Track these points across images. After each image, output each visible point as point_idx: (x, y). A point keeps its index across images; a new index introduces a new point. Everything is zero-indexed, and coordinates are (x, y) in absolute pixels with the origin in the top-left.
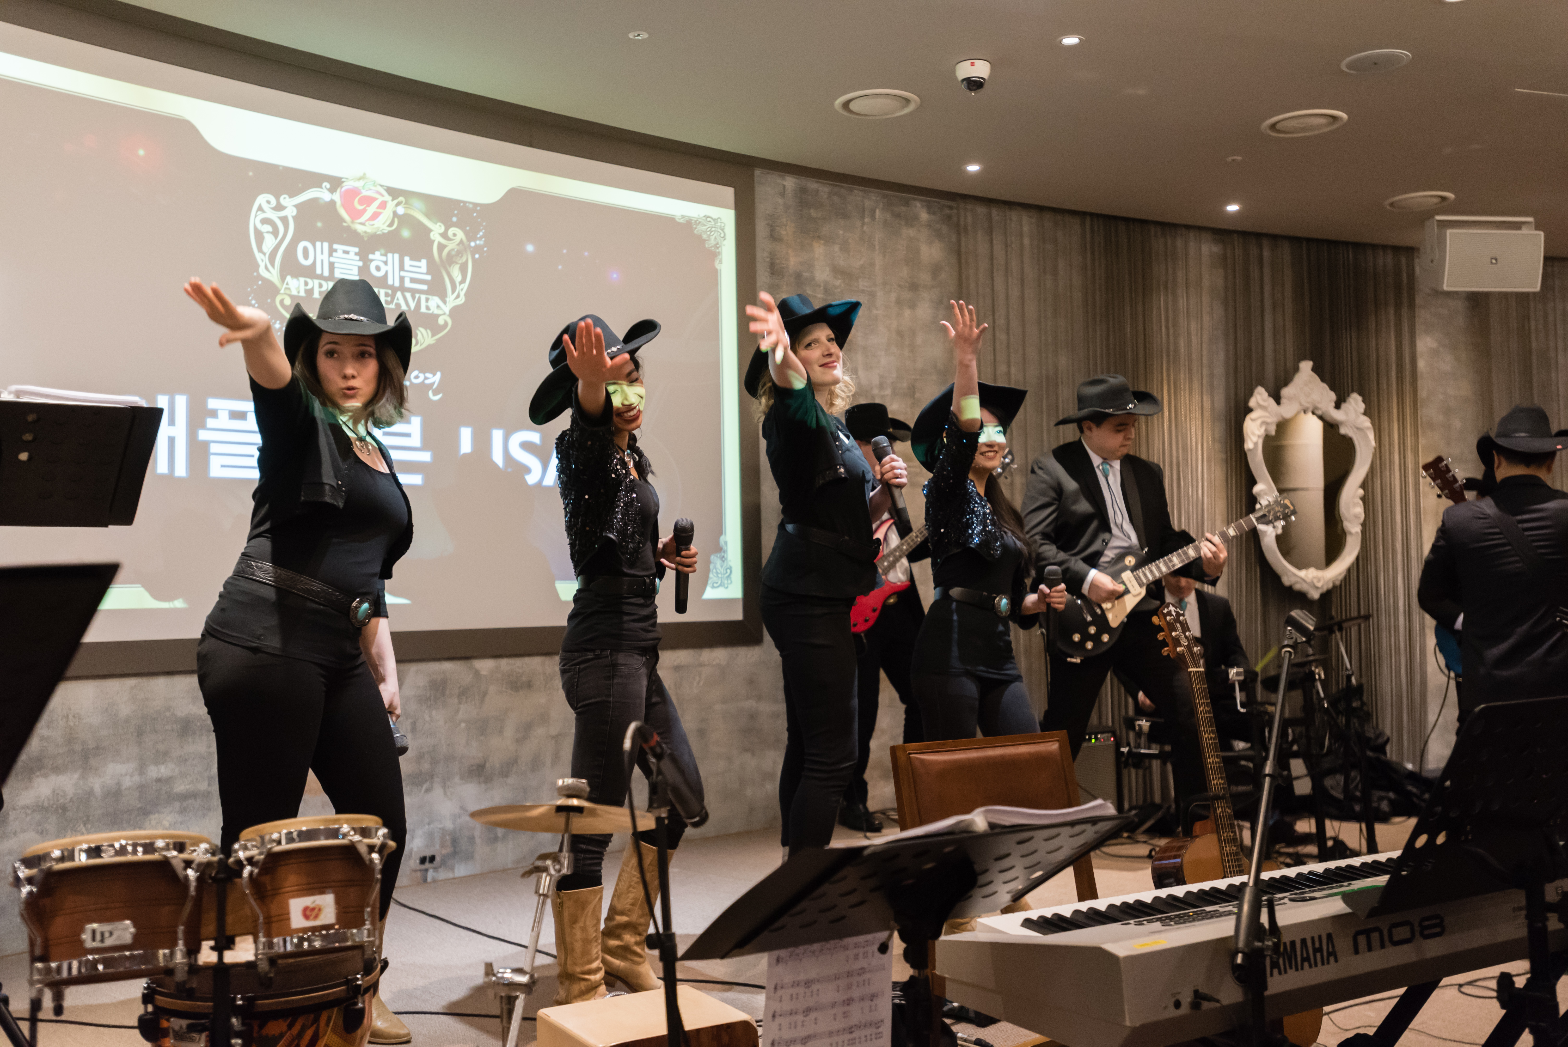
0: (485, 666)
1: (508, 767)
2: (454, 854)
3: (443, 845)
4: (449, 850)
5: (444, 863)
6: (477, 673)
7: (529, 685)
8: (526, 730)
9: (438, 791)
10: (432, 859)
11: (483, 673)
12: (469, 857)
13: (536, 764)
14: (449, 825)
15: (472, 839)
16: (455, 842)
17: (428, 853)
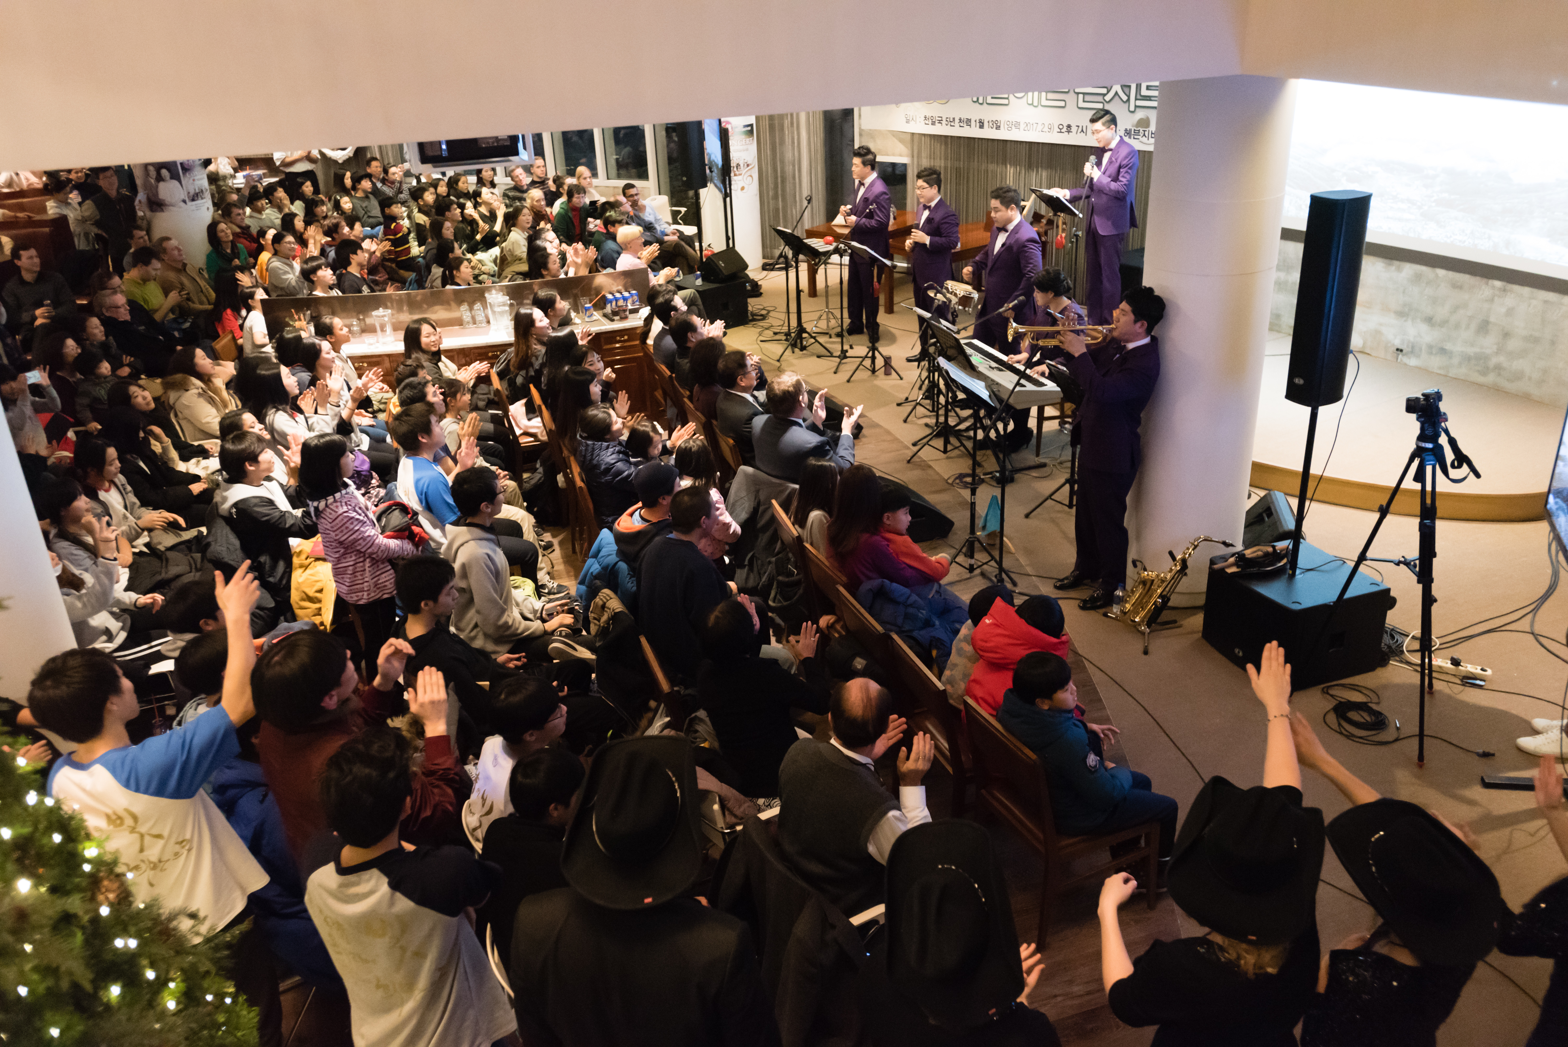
0: (1441, 272)
1: (1444, 323)
2: (1412, 352)
3: (1408, 346)
4: (1410, 350)
5: (1406, 354)
6: (1437, 275)
7: (1460, 287)
8: (1455, 309)
9: (1410, 322)
10: (1401, 351)
11: (1440, 276)
12: (1418, 356)
13: (1457, 326)
14: (1412, 339)
15: (1421, 350)
16: (1413, 347)
17: (1400, 347)
